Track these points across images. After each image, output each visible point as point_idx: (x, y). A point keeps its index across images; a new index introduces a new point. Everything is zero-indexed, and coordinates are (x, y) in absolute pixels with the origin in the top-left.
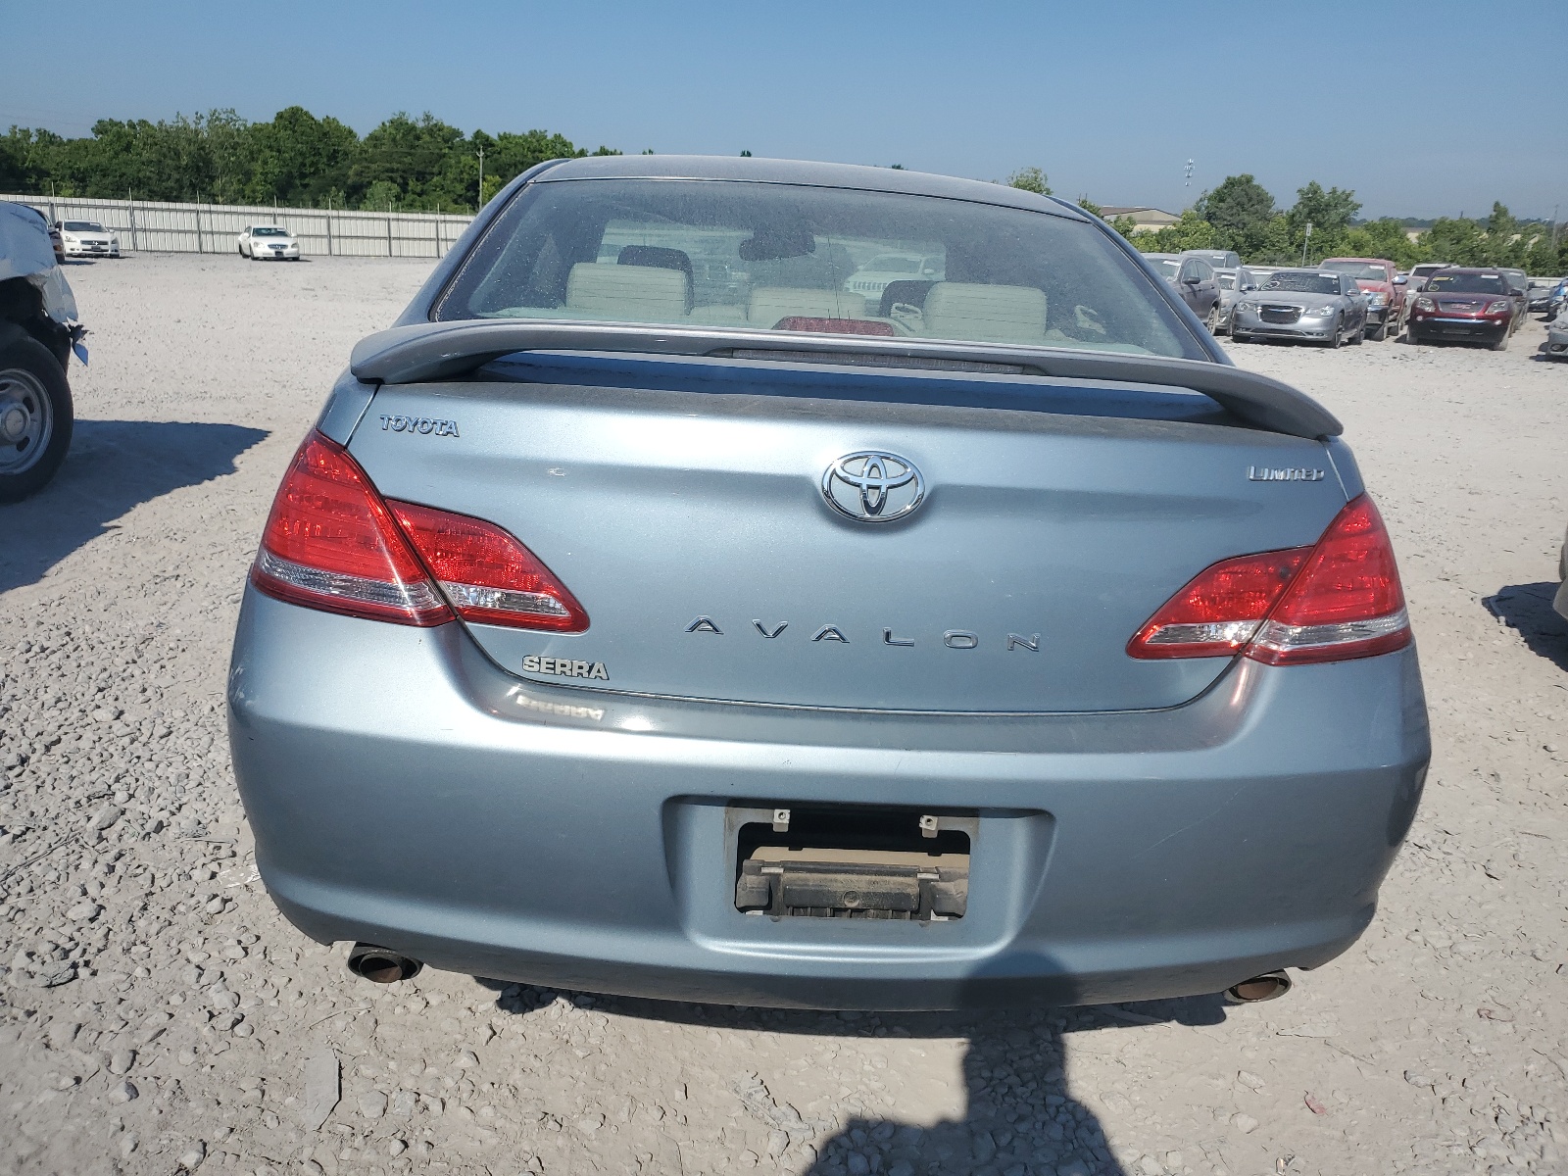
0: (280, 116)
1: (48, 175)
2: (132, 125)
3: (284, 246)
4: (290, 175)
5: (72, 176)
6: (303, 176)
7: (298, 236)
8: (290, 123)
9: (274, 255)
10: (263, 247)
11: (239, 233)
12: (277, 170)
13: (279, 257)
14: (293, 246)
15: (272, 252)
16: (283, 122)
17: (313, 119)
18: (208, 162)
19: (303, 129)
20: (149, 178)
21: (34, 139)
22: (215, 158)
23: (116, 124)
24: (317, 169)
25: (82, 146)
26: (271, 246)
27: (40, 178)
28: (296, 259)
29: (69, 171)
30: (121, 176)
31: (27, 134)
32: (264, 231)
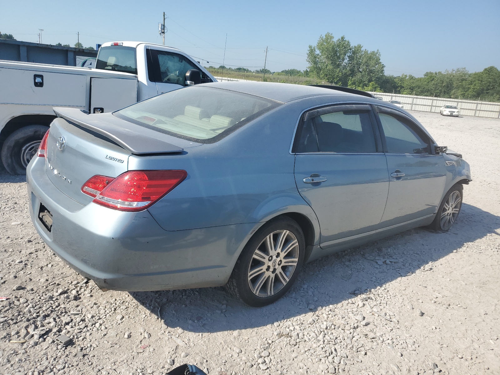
0: (486, 70)
1: (404, 88)
2: (436, 74)
3: (454, 112)
4: (483, 90)
5: (410, 88)
6: (488, 90)
7: (461, 109)
8: (489, 72)
9: (449, 115)
10: (447, 112)
11: (441, 107)
12: (478, 88)
13: (451, 115)
14: (457, 112)
15: (449, 114)
16: (486, 71)
17: (498, 70)
18: (451, 84)
19: (492, 74)
20: (432, 89)
21: (407, 78)
22: (454, 83)
23: (431, 73)
24: (494, 88)
25: (420, 80)
26: (450, 112)
27: (401, 88)
28: (457, 116)
29: (409, 87)
30: (423, 89)
31: (406, 76)
32: (449, 107)
